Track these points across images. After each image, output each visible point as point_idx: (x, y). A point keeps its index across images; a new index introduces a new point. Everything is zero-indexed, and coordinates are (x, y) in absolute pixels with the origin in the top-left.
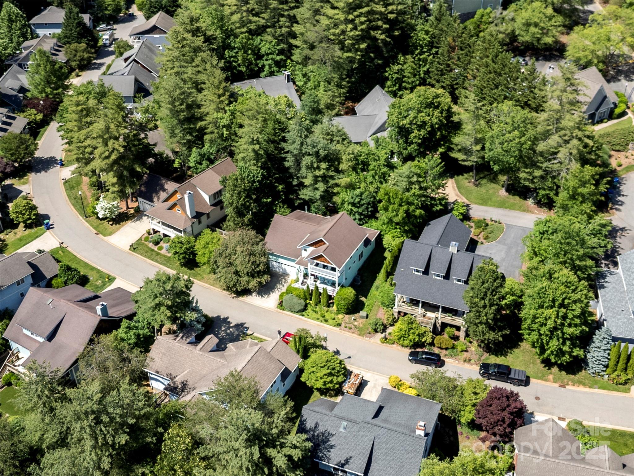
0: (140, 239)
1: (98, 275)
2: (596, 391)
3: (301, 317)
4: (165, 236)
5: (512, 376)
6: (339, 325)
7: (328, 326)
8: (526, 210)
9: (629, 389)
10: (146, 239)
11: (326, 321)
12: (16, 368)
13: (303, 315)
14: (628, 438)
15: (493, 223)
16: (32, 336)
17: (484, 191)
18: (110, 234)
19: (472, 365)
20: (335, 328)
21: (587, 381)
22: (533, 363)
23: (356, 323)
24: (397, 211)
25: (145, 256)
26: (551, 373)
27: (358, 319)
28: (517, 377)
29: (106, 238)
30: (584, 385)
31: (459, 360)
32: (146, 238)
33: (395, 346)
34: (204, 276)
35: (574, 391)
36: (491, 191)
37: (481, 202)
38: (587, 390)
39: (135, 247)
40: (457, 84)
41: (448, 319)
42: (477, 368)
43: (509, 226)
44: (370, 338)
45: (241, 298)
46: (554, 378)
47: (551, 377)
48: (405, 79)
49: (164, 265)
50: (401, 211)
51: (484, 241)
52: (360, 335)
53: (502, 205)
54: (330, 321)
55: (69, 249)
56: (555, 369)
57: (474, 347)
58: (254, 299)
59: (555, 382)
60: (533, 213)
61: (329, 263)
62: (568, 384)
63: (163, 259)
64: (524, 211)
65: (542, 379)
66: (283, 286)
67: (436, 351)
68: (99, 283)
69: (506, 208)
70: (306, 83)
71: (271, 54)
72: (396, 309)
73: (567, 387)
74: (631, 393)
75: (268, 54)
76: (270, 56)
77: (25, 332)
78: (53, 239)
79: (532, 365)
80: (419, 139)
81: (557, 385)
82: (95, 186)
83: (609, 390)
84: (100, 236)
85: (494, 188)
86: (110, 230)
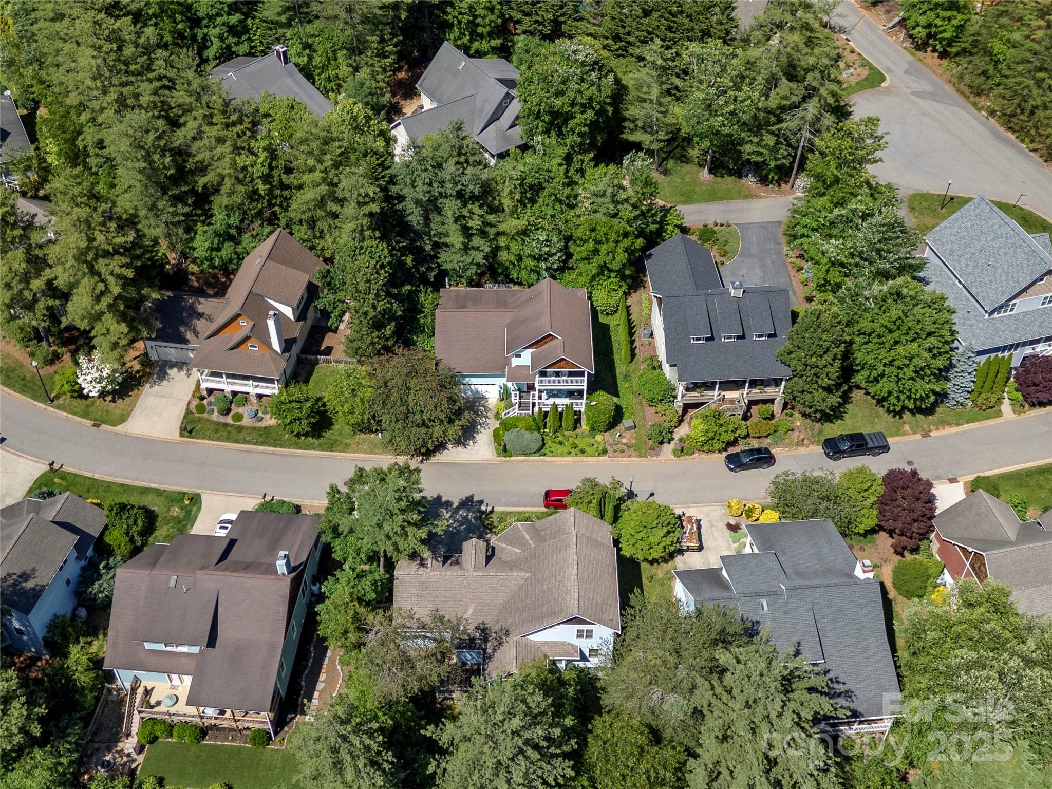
0: (188, 412)
1: (162, 499)
2: (966, 427)
3: (542, 458)
4: (235, 394)
5: (870, 445)
6: (605, 452)
7: (590, 459)
8: (749, 196)
9: (1000, 411)
10: (201, 409)
11: (583, 452)
12: (155, 710)
13: (544, 455)
14: (1036, 476)
15: (718, 227)
16: (169, 649)
17: (679, 181)
18: (123, 419)
19: (807, 446)
20: (601, 458)
21: (949, 418)
22: (877, 417)
23: (624, 441)
24: (613, 252)
25: (218, 439)
26: (904, 423)
27: (623, 434)
28: (877, 445)
29: (119, 428)
30: (950, 424)
31: (789, 445)
32: (198, 407)
33: (696, 455)
34: (348, 441)
35: (943, 437)
36: (688, 178)
37: (683, 198)
38: (956, 429)
39: (189, 428)
40: (563, 15)
41: (756, 393)
42: (819, 449)
43: (742, 226)
44: (657, 455)
45: (433, 459)
46: (912, 428)
47: (907, 428)
48: (479, 20)
49: (262, 444)
50: (619, 250)
51: (723, 259)
52: (640, 456)
53: (713, 196)
54: (588, 450)
55: (67, 469)
56: (907, 416)
57: (798, 421)
58: (453, 454)
59: (915, 433)
60: (758, 197)
61: (574, 366)
62: (930, 431)
63: (255, 435)
64: (747, 197)
65: (898, 435)
66: (487, 417)
67: (755, 444)
68: (176, 511)
69: (722, 199)
70: (310, 58)
71: (218, 15)
72: (679, 403)
73: (932, 434)
74: (1005, 415)
75: (211, 18)
76: (219, 20)
77: (148, 646)
78: (21, 460)
79: (877, 420)
80: (585, 125)
81: (918, 436)
82: (30, 340)
83: (979, 420)
84: (104, 427)
85: (688, 173)
86: (118, 411)
